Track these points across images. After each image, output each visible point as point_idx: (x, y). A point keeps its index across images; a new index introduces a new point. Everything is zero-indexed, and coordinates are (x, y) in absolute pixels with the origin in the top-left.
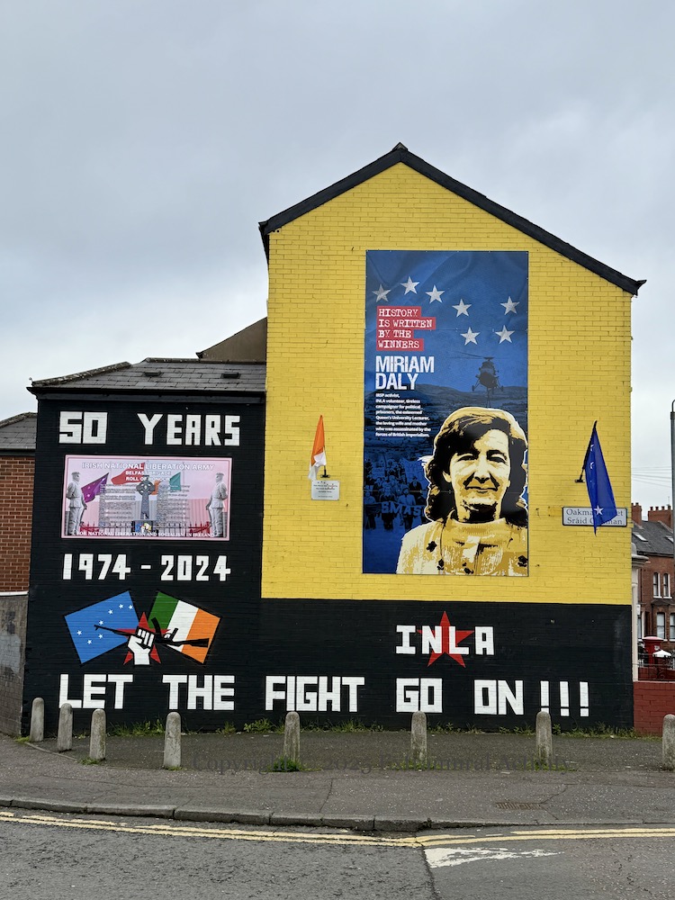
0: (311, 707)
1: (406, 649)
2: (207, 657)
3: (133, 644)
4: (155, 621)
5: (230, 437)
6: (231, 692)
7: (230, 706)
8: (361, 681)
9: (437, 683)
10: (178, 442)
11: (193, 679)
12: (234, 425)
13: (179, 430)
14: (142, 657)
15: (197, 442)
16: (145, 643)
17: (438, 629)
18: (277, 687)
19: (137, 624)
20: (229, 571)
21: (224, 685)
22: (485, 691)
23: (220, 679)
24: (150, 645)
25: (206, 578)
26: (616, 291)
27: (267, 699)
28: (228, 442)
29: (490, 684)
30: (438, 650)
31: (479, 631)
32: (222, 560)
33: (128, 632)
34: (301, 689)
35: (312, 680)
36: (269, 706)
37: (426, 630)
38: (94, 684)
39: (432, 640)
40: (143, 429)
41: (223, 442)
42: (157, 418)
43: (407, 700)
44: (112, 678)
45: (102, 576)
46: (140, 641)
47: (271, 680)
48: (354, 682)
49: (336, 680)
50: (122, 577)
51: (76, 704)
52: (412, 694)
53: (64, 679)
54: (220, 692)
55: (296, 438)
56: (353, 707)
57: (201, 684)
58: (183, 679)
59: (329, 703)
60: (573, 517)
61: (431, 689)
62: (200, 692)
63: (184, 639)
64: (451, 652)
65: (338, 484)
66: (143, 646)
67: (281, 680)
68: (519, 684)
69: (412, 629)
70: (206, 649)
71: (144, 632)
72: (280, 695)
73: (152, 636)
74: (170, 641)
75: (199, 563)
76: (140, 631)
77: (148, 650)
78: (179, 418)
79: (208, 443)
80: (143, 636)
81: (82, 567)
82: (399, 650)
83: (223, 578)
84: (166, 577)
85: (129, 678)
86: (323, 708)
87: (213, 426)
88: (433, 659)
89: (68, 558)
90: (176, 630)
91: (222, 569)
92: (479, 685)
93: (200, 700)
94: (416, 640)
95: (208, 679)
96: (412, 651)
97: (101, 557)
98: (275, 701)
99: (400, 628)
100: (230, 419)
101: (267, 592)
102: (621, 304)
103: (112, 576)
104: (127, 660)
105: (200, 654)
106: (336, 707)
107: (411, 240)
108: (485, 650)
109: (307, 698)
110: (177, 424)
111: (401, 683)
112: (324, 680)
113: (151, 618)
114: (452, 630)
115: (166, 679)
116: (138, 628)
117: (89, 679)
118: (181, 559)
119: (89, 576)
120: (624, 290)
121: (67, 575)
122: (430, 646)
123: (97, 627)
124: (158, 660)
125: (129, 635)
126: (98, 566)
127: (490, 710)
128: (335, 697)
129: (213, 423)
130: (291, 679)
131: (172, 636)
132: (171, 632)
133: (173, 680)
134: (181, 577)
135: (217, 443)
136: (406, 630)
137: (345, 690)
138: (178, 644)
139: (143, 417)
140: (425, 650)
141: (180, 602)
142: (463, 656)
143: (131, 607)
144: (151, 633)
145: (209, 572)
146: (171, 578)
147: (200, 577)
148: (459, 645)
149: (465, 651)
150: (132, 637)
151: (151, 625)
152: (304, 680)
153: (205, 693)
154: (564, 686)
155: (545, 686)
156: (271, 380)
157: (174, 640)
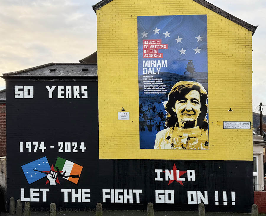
0: (121, 201)
1: (159, 179)
2: (78, 182)
3: (49, 177)
4: (57, 168)
5: (83, 95)
6: (88, 195)
7: (88, 201)
8: (141, 191)
9: (172, 192)
10: (63, 97)
11: (73, 190)
12: (85, 90)
13: (63, 92)
14: (53, 182)
15: (70, 97)
16: (54, 176)
17: (172, 171)
18: (107, 194)
19: (50, 169)
20: (85, 148)
21: (86, 193)
22: (192, 195)
23: (84, 190)
24: (55, 177)
25: (77, 151)
26: (245, 31)
27: (103, 198)
28: (83, 97)
29: (194, 193)
30: (172, 179)
31: (189, 171)
32: (83, 144)
33: (46, 172)
34: (117, 194)
35: (121, 191)
36: (104, 201)
37: (167, 171)
38: (34, 192)
39: (169, 175)
40: (48, 92)
41: (81, 97)
42: (54, 87)
43: (160, 199)
44: (41, 190)
45: (35, 151)
46: (52, 176)
47: (104, 191)
48: (138, 192)
49: (131, 191)
50: (43, 151)
51: (27, 200)
52: (162, 197)
53: (23, 190)
54: (84, 195)
55: (111, 95)
56: (138, 201)
57: (76, 192)
58: (69, 190)
59: (128, 200)
60: (228, 125)
61: (170, 195)
62: (76, 195)
63: (69, 175)
64: (177, 180)
65: (129, 113)
66: (53, 178)
67: (108, 191)
68: (206, 193)
69: (161, 171)
70: (78, 179)
71: (53, 172)
72: (108, 197)
73: (56, 174)
74: (63, 176)
75: (73, 145)
76: (51, 172)
77: (55, 179)
78: (63, 87)
79: (75, 97)
80: (53, 174)
81: (27, 147)
82: (156, 179)
83: (83, 151)
84: (60, 151)
85: (48, 190)
86: (126, 201)
87: (76, 91)
88: (170, 183)
89: (21, 144)
90: (66, 171)
91: (83, 147)
92: (189, 193)
93: (76, 198)
94: (163, 175)
95: (79, 190)
96: (161, 179)
97: (34, 143)
98: (106, 199)
99: (156, 171)
100: (83, 88)
101: (102, 156)
102: (248, 36)
103: (39, 150)
104: (47, 183)
105: (76, 181)
106: (131, 201)
107: (156, 11)
108: (191, 179)
109: (119, 198)
110: (62, 90)
111: (157, 192)
112: (126, 191)
113: (55, 167)
114: (178, 171)
115: (63, 190)
116: (51, 171)
117: (32, 190)
118: (66, 144)
119: (30, 151)
120: (249, 30)
121: (21, 150)
122: (169, 177)
123: (34, 170)
124: (59, 183)
125: (47, 174)
126: (33, 147)
127: (194, 202)
128: (131, 197)
129: (76, 89)
130: (113, 191)
131: (64, 173)
132: (64, 172)
133: (65, 191)
134: (66, 151)
135: (79, 97)
136: (159, 171)
137: (134, 195)
138: (67, 177)
139: (48, 87)
140: (167, 179)
141: (67, 161)
142: (183, 181)
143: (47, 163)
144: (56, 173)
145: (78, 148)
146: (62, 151)
147: (74, 151)
148: (181, 177)
149: (183, 179)
150: (48, 174)
151: (55, 169)
152: (117, 191)
153: (78, 195)
154: (225, 193)
155: (217, 193)
156: (99, 71)
157: (65, 175)
